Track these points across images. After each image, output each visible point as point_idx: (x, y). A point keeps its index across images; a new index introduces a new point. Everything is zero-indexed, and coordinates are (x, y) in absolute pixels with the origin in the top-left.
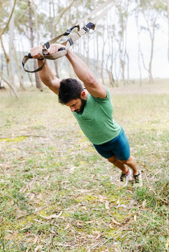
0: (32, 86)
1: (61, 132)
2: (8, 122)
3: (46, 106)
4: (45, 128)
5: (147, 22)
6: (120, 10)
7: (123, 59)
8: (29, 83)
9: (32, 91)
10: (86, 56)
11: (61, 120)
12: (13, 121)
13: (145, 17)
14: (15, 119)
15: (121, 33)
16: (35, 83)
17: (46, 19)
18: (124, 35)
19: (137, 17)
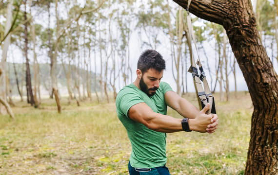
0: (22, 100)
1: (77, 159)
2: (5, 149)
3: (48, 126)
4: (56, 155)
5: (149, 38)
6: (121, 25)
7: (126, 73)
8: (18, 98)
9: (23, 107)
10: (86, 69)
11: (71, 143)
12: (11, 148)
13: (146, 33)
14: (12, 145)
15: (123, 48)
16: (25, 98)
17: (43, 30)
18: (127, 49)
19: (140, 33)
